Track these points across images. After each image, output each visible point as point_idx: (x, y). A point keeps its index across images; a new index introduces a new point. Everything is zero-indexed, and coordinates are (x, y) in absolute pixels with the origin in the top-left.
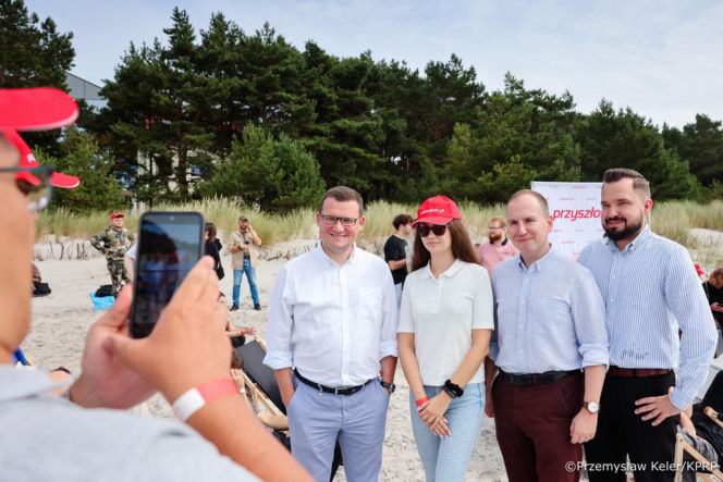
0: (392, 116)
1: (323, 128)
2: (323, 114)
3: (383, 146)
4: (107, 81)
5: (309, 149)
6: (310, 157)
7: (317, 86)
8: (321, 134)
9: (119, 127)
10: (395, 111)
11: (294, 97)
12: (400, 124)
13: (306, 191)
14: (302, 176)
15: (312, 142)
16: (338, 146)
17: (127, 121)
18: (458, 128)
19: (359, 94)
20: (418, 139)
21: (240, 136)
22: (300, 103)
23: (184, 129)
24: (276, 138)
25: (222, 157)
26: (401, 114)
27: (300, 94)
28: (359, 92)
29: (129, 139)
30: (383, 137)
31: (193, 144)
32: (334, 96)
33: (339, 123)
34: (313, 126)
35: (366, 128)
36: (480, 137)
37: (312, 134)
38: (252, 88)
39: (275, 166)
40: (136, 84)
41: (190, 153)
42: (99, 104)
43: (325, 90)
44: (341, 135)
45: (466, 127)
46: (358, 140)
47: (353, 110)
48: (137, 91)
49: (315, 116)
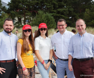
0: (70, 8)
1: (55, 11)
2: (55, 8)
3: (68, 15)
4: (9, 2)
5: (52, 16)
6: (53, 17)
7: (53, 2)
8: (54, 12)
9: (12, 12)
10: (71, 6)
11: (48, 4)
12: (72, 10)
13: (52, 25)
14: (51, 22)
15: (52, 14)
16: (58, 15)
17: (13, 10)
18: (86, 10)
19: (62, 3)
20: (76, 13)
21: (38, 13)
22: (50, 6)
23: (25, 12)
24: (46, 14)
25: (33, 18)
26: (72, 7)
27: (50, 3)
28: (62, 2)
29: (14, 14)
30: (68, 13)
31: (27, 15)
32: (57, 4)
33: (58, 10)
34: (52, 11)
35: (64, 11)
36: (92, 12)
37: (52, 12)
38: (39, 3)
39: (45, 19)
40: (15, 3)
41: (26, 17)
42: (7, 7)
43: (55, 2)
44: (58, 12)
45: (88, 9)
46: (62, 14)
47: (61, 7)
48: (15, 4)
49: (53, 8)
